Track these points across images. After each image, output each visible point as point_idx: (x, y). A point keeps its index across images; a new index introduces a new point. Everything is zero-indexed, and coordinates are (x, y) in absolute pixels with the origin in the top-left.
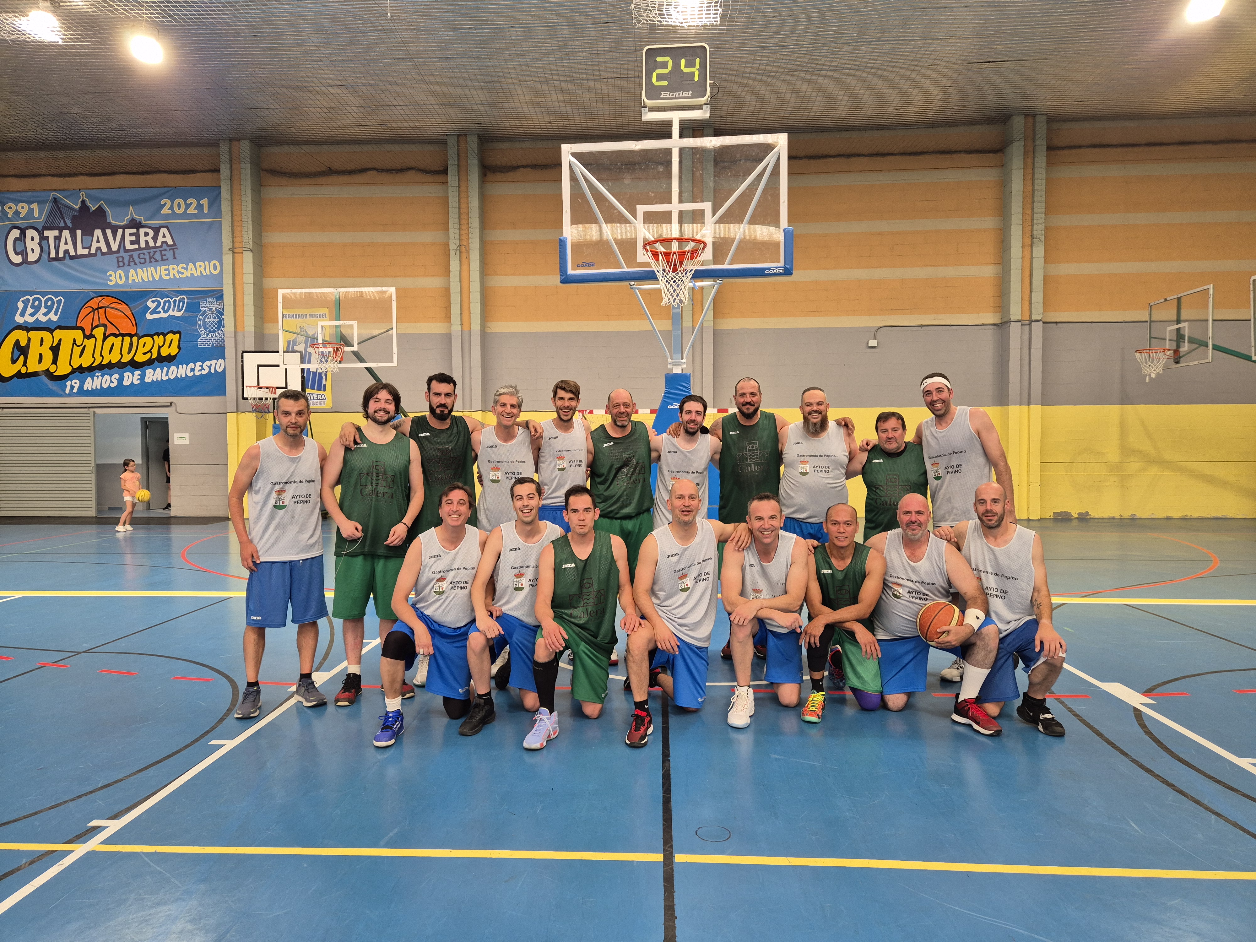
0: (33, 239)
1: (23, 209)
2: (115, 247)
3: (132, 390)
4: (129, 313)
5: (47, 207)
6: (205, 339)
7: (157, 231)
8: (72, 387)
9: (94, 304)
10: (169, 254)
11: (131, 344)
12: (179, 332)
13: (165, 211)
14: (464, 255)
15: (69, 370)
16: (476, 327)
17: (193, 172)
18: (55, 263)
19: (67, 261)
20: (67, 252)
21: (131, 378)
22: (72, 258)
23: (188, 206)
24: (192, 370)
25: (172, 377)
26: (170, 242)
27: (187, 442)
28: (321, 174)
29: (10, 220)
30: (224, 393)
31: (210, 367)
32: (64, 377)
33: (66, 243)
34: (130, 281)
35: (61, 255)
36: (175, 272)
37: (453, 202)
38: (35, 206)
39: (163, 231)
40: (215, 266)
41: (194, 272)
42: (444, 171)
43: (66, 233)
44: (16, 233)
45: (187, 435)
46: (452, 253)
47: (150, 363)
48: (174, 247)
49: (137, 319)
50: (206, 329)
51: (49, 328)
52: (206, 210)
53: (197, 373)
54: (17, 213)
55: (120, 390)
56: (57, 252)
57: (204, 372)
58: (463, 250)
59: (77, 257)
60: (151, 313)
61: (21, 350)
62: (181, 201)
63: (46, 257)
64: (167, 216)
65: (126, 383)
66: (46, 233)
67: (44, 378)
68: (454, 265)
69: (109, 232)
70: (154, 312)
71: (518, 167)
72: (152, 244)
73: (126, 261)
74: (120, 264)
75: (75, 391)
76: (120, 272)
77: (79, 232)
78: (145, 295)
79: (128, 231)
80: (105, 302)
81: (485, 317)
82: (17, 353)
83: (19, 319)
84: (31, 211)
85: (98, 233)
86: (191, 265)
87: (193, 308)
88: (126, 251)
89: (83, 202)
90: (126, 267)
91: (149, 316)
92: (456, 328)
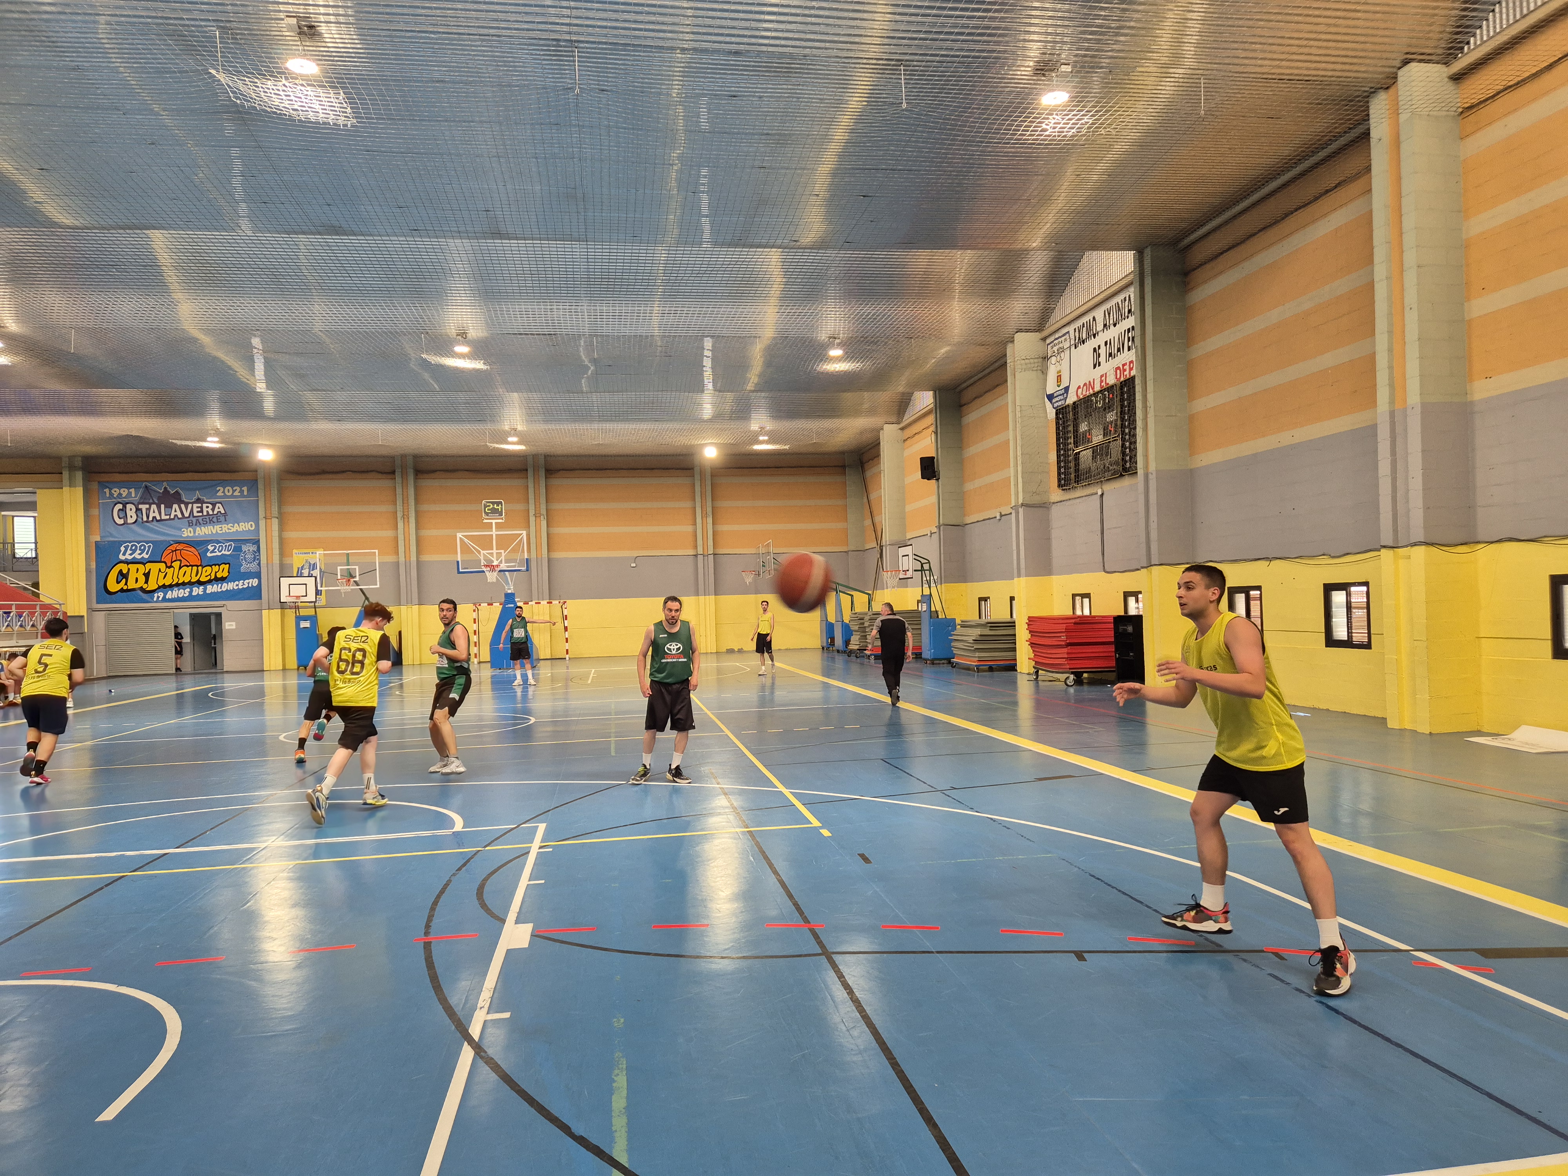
0: (131, 510)
1: (124, 492)
2: (187, 515)
3: (198, 598)
4: (196, 553)
5: (141, 491)
6: (245, 567)
7: (214, 505)
8: (158, 597)
9: (172, 548)
10: (222, 518)
11: (197, 571)
12: (229, 564)
13: (220, 494)
14: (406, 520)
15: (157, 586)
16: (414, 558)
17: (237, 471)
18: (147, 524)
19: (155, 523)
20: (154, 518)
21: (197, 591)
22: (158, 521)
23: (234, 491)
24: (237, 585)
25: (224, 590)
26: (223, 512)
27: (234, 627)
28: (318, 474)
29: (115, 498)
30: (260, 598)
31: (249, 583)
32: (153, 591)
33: (154, 512)
34: (197, 534)
35: (151, 519)
36: (226, 529)
37: (399, 491)
38: (132, 490)
39: (218, 505)
40: (251, 525)
41: (238, 528)
42: (393, 472)
43: (154, 507)
44: (120, 506)
45: (234, 623)
46: (399, 519)
47: (210, 582)
48: (225, 515)
50: (246, 561)
51: (143, 562)
52: (245, 493)
53: (240, 587)
54: (120, 494)
55: (190, 598)
56: (148, 517)
57: (245, 587)
58: (406, 517)
59: (161, 520)
60: (211, 553)
61: (123, 576)
62: (230, 488)
63: (141, 520)
64: (220, 497)
65: (194, 594)
66: (140, 506)
67: (139, 592)
68: (400, 525)
69: (183, 506)
70: (213, 552)
71: (436, 471)
72: (211, 513)
73: (194, 523)
74: (190, 524)
75: (160, 599)
76: (190, 529)
77: (163, 506)
78: (208, 542)
79: (195, 505)
80: (180, 547)
81: (419, 552)
82: (120, 577)
83: (121, 557)
84: (130, 494)
85: (175, 506)
86: (236, 525)
87: (238, 549)
88: (194, 517)
89: (165, 488)
90: (194, 526)
91: (209, 554)
92: (402, 559)
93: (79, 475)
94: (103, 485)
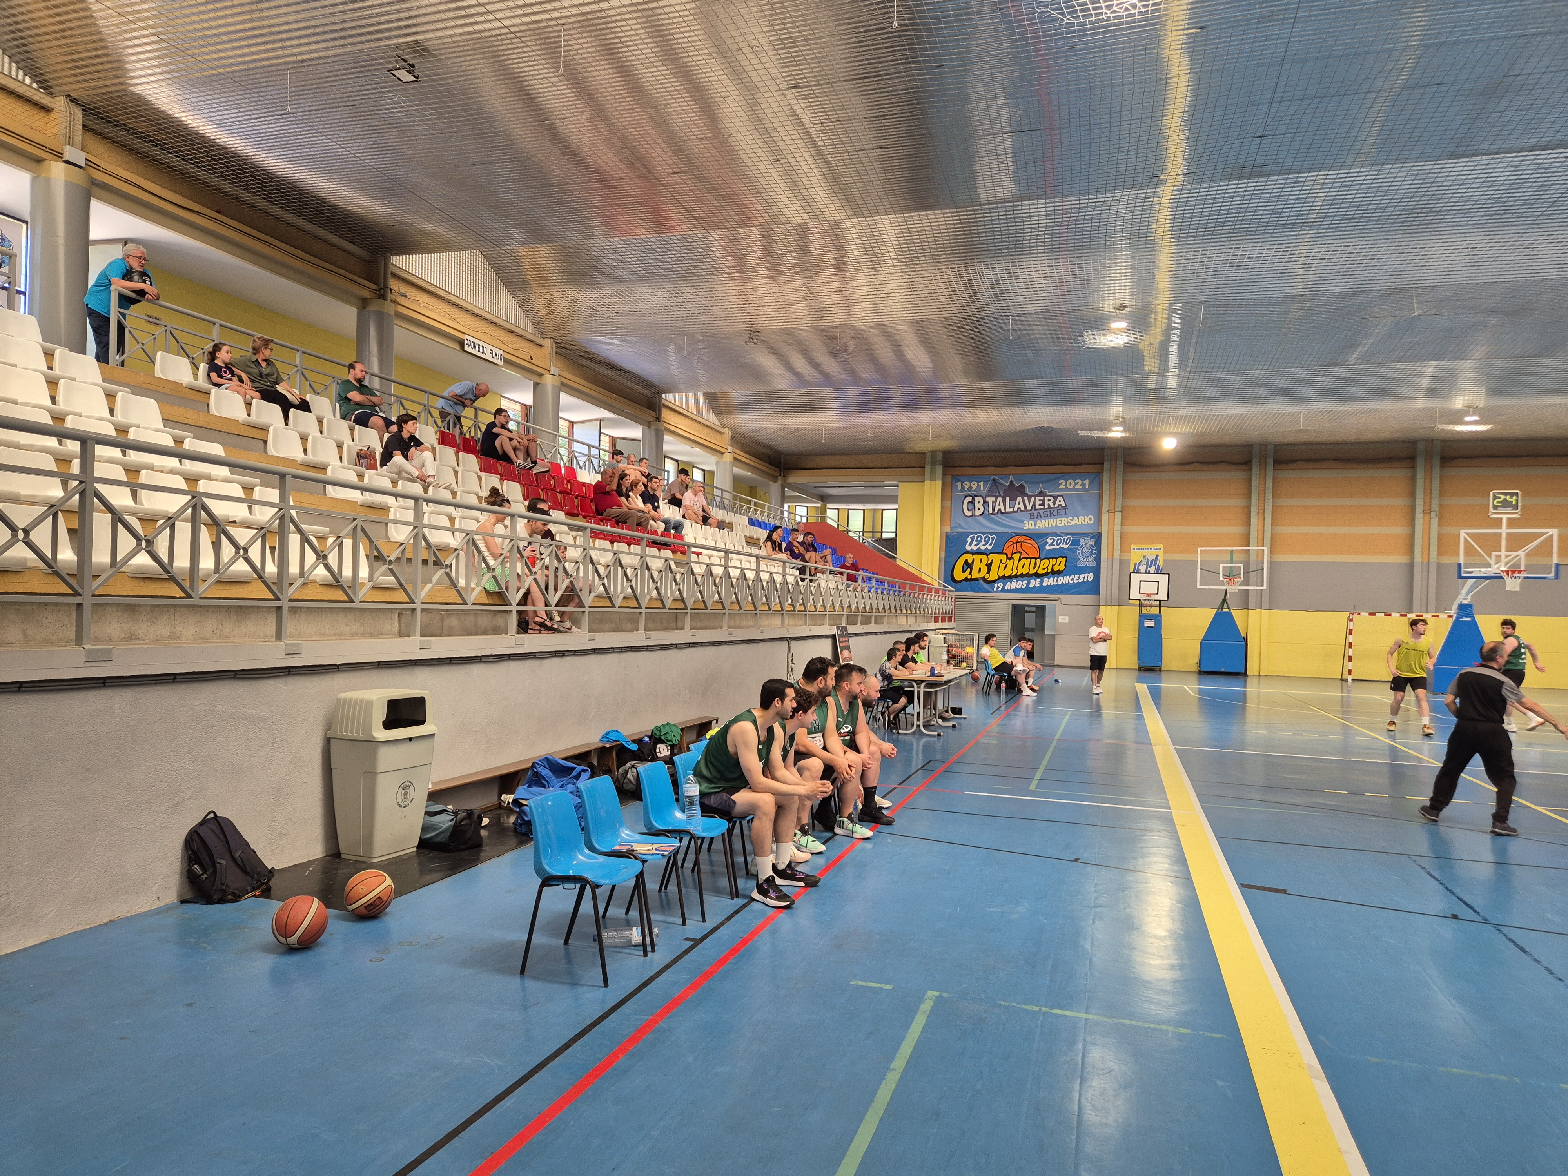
0: (979, 502)
1: (974, 485)
2: (1029, 508)
3: (1035, 590)
4: (1036, 546)
5: (989, 483)
6: (1083, 561)
7: (1055, 498)
8: (998, 587)
9: (1014, 540)
10: (1062, 512)
11: (1036, 564)
12: (1066, 557)
13: (1062, 487)
14: (1260, 516)
15: (997, 577)
17: (1081, 464)
18: (992, 516)
19: (999, 515)
21: (1034, 583)
22: (1002, 513)
23: (1076, 484)
24: (1073, 579)
25: (1060, 583)
26: (1064, 505)
27: (1067, 621)
29: (966, 491)
30: (1099, 594)
31: (1087, 578)
32: (994, 582)
33: (999, 505)
34: (1037, 527)
35: (996, 511)
36: (1065, 522)
37: (1254, 482)
38: (982, 484)
39: (1059, 498)
40: (1090, 518)
41: (1077, 522)
42: (1250, 463)
43: (1000, 499)
44: (970, 499)
45: (1067, 618)
46: (1252, 514)
47: (1046, 574)
48: (1065, 508)
49: (1041, 548)
50: (1085, 555)
51: (986, 553)
52: (1087, 486)
53: (1076, 581)
54: (970, 487)
55: (1027, 590)
56: (994, 509)
57: (1080, 581)
58: (1261, 512)
59: (1005, 513)
61: (968, 565)
62: (1072, 481)
63: (987, 512)
64: (1062, 490)
65: (1031, 586)
66: (988, 499)
67: (981, 581)
68: (1254, 521)
69: (1026, 499)
70: (1051, 545)
71: (1294, 461)
72: (1052, 506)
73: (1035, 516)
74: (1032, 517)
75: (1000, 590)
76: (1031, 522)
77: (1008, 499)
78: (1046, 535)
79: (1038, 498)
80: (1020, 539)
81: (1272, 552)
82: (966, 567)
83: (968, 548)
84: (979, 486)
85: (1019, 499)
86: (1075, 518)
87: (1076, 543)
88: (1036, 510)
89: (1011, 481)
90: (1035, 519)
91: (1047, 547)
93: (939, 469)
94: (956, 478)
